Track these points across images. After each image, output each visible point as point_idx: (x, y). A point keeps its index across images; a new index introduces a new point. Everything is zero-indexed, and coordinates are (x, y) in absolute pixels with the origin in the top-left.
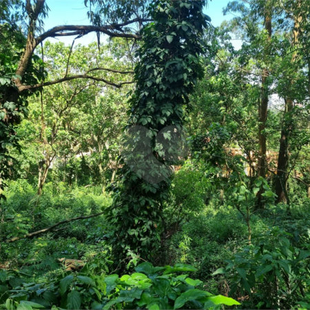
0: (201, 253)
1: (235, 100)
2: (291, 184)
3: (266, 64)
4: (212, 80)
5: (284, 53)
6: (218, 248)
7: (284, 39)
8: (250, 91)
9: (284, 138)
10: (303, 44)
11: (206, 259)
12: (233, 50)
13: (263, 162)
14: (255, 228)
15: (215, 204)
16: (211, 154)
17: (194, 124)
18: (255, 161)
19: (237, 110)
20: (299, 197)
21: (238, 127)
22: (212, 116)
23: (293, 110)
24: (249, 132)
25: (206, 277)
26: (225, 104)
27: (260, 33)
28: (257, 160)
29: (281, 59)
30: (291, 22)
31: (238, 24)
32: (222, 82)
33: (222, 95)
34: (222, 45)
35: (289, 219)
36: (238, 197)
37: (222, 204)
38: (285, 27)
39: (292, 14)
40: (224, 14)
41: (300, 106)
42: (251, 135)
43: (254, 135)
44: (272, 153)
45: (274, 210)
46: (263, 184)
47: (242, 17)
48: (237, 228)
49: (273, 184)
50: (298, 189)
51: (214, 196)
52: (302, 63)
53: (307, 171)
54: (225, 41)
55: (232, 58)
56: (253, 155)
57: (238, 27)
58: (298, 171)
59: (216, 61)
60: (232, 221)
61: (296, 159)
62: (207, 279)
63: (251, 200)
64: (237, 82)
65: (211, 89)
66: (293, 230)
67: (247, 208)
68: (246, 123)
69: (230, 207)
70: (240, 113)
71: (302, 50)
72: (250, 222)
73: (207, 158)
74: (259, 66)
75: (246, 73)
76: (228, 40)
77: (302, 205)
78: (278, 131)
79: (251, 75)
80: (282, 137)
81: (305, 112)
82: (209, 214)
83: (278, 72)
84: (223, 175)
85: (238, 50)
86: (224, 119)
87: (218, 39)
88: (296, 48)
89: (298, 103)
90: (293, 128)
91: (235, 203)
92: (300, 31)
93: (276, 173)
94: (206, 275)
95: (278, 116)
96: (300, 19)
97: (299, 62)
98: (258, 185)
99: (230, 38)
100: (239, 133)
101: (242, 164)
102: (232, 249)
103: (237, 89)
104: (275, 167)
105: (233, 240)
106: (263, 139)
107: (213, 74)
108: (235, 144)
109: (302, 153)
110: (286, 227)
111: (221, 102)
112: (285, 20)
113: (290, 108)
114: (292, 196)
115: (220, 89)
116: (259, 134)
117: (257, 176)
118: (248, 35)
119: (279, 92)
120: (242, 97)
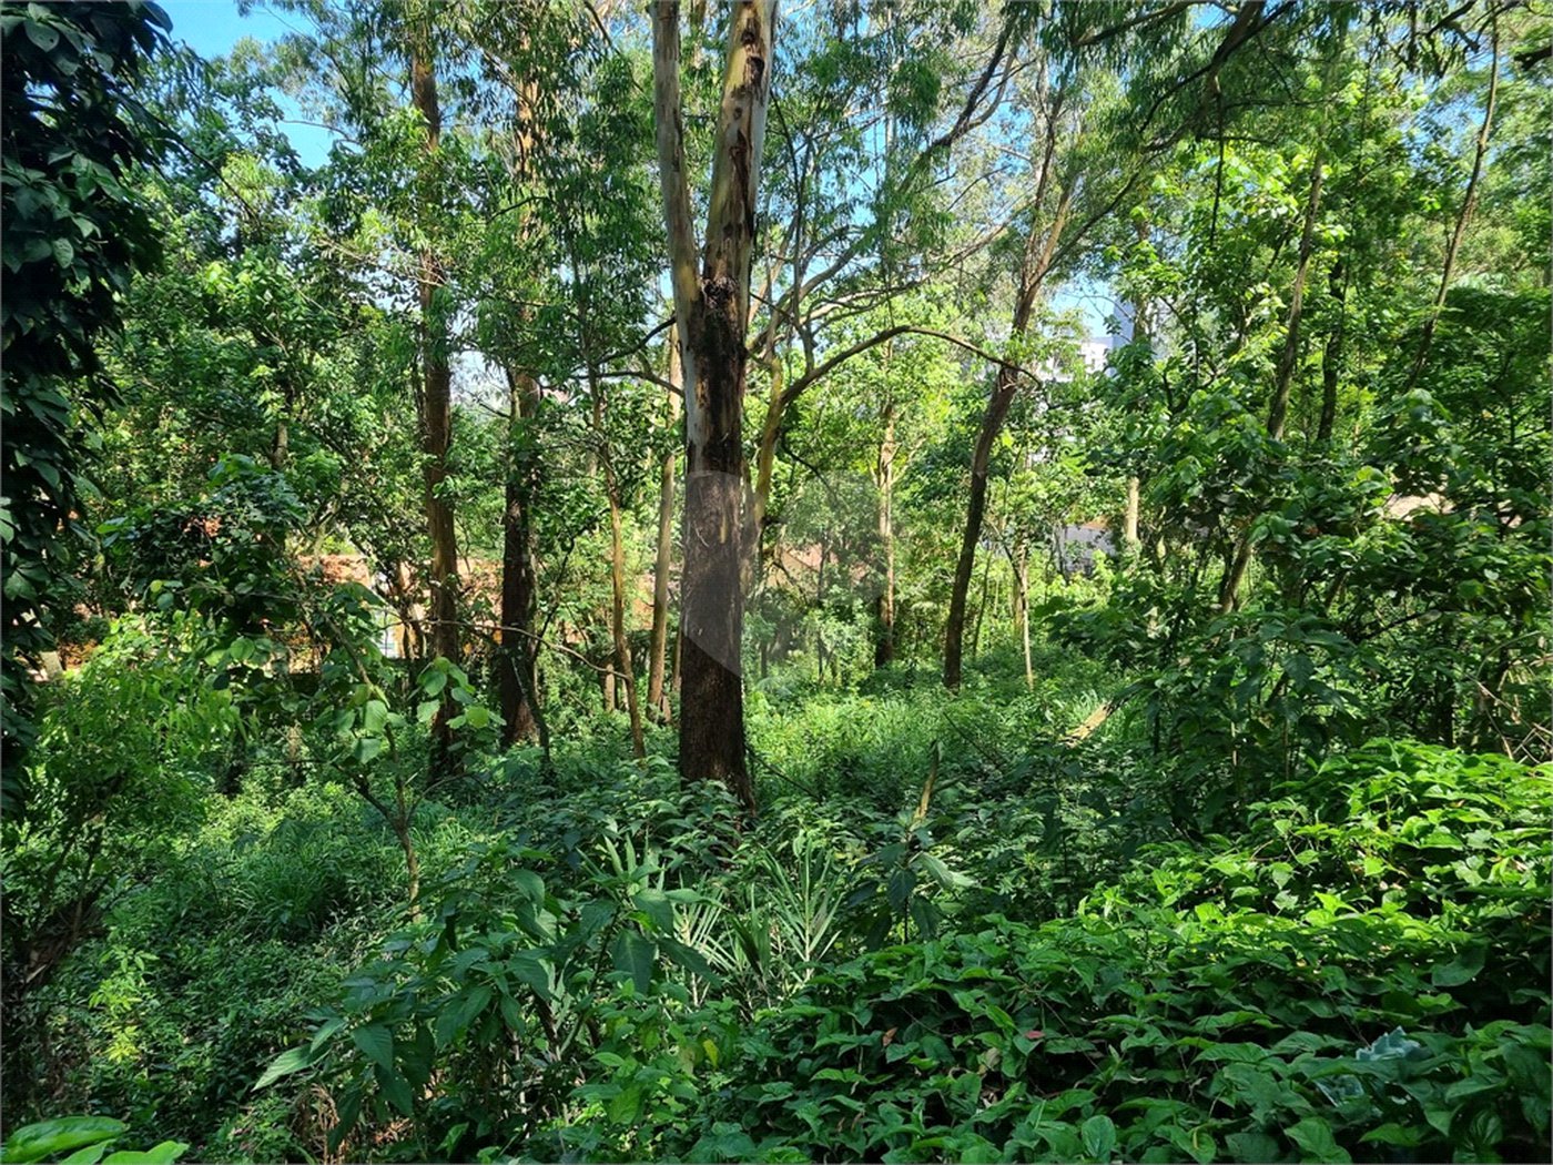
0: (212, 1003)
1: (321, 363)
2: (549, 670)
3: (430, 235)
4: (214, 276)
5: (490, 205)
6: (291, 961)
7: (485, 153)
8: (379, 334)
9: (516, 512)
10: (550, 183)
11: (238, 1020)
12: (294, 163)
13: (448, 602)
14: (432, 852)
15: (268, 785)
16: (230, 587)
17: (145, 459)
18: (422, 601)
19: (333, 406)
20: (579, 713)
21: (345, 471)
22: (228, 426)
23: (539, 412)
24: (389, 490)
25: (239, 1095)
26: (281, 381)
27: (395, 117)
28: (427, 593)
29: (481, 224)
30: (506, 97)
31: (307, 63)
32: (261, 290)
33: (266, 342)
34: (245, 138)
35: (551, 795)
36: (360, 747)
37: (300, 781)
38: (483, 112)
39: (503, 68)
40: (243, 11)
41: (559, 398)
42: (397, 501)
43: (408, 504)
44: (479, 567)
45: (499, 773)
46: (453, 682)
47: (322, 40)
48: (367, 864)
49: (493, 677)
50: (574, 687)
51: (262, 754)
52: (552, 247)
53: (599, 621)
54: (258, 123)
55: (294, 195)
56: (413, 577)
57: (308, 73)
58: (570, 625)
59: (223, 198)
60: (340, 842)
61: (559, 582)
62: (244, 1101)
63: (414, 747)
64: (325, 297)
65: (214, 313)
66: (562, 831)
67: (399, 785)
68: (375, 457)
69: (332, 788)
70: (348, 417)
71: (547, 202)
72: (413, 834)
73: (210, 604)
74: (403, 242)
75: (356, 265)
76: (268, 121)
77: (588, 737)
78: (497, 485)
79: (379, 273)
80: (509, 508)
81: (577, 419)
82: (244, 835)
83: (478, 272)
84: (297, 666)
85: (315, 168)
86: (283, 441)
87: (226, 107)
88: (527, 194)
89: (552, 387)
90: (545, 479)
91: (350, 769)
92: (536, 137)
93: (498, 638)
94: (241, 1085)
95: (490, 431)
96: (533, 91)
97: (543, 243)
98: (432, 690)
99: (278, 114)
100: (352, 496)
101: (365, 615)
102: (344, 955)
103: (325, 323)
104: (493, 617)
105: (353, 913)
106: (441, 514)
107: (215, 251)
108: (339, 538)
109: (577, 561)
110: (539, 827)
111: (263, 370)
112: (483, 86)
113: (530, 405)
114: (556, 711)
115: (255, 317)
116: (427, 497)
117: (432, 657)
118: (349, 117)
119: (483, 347)
120: (350, 354)
